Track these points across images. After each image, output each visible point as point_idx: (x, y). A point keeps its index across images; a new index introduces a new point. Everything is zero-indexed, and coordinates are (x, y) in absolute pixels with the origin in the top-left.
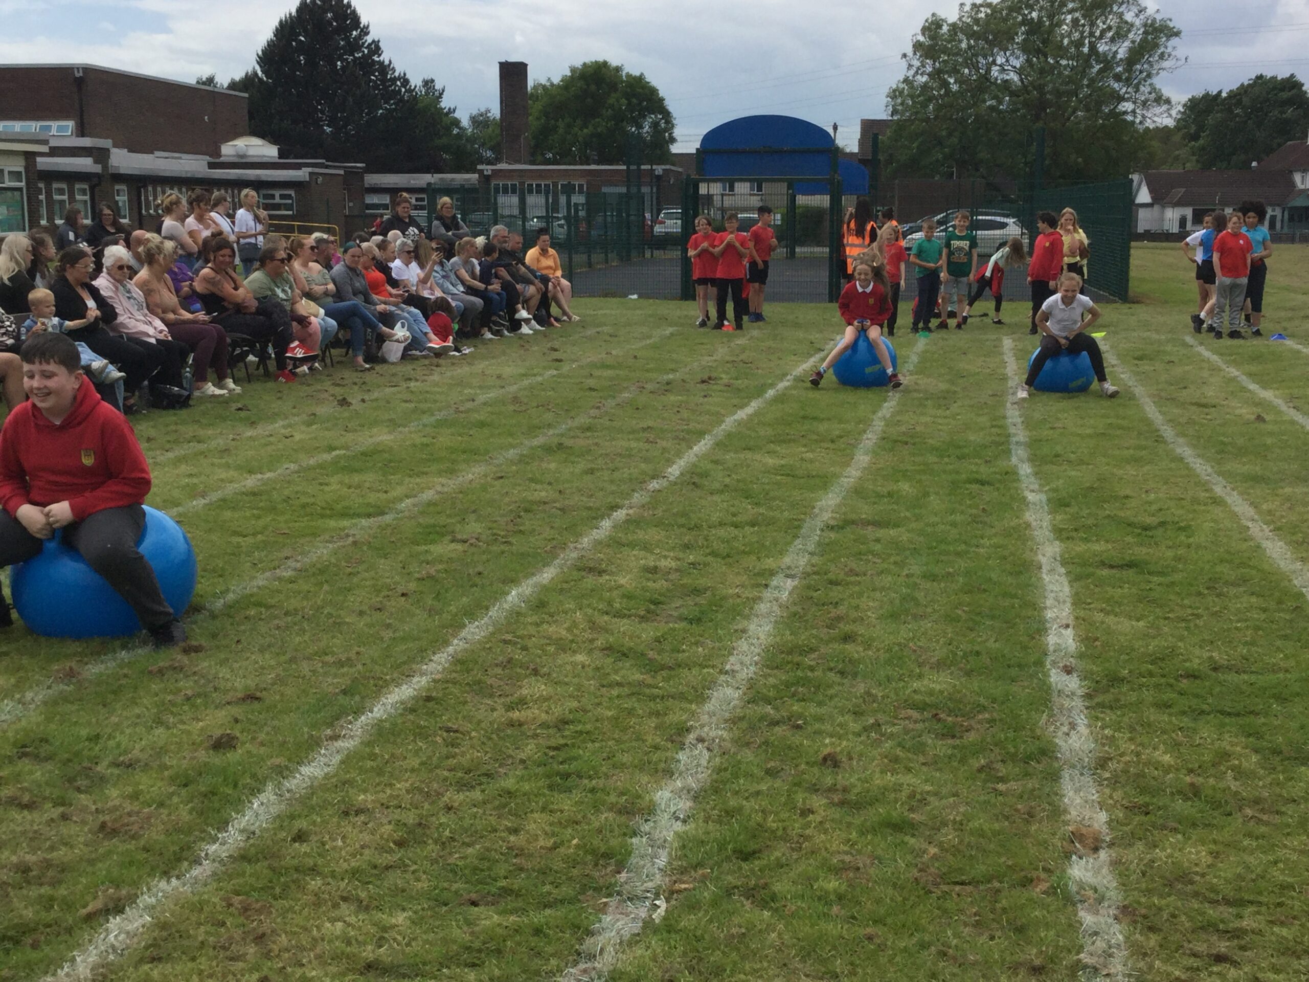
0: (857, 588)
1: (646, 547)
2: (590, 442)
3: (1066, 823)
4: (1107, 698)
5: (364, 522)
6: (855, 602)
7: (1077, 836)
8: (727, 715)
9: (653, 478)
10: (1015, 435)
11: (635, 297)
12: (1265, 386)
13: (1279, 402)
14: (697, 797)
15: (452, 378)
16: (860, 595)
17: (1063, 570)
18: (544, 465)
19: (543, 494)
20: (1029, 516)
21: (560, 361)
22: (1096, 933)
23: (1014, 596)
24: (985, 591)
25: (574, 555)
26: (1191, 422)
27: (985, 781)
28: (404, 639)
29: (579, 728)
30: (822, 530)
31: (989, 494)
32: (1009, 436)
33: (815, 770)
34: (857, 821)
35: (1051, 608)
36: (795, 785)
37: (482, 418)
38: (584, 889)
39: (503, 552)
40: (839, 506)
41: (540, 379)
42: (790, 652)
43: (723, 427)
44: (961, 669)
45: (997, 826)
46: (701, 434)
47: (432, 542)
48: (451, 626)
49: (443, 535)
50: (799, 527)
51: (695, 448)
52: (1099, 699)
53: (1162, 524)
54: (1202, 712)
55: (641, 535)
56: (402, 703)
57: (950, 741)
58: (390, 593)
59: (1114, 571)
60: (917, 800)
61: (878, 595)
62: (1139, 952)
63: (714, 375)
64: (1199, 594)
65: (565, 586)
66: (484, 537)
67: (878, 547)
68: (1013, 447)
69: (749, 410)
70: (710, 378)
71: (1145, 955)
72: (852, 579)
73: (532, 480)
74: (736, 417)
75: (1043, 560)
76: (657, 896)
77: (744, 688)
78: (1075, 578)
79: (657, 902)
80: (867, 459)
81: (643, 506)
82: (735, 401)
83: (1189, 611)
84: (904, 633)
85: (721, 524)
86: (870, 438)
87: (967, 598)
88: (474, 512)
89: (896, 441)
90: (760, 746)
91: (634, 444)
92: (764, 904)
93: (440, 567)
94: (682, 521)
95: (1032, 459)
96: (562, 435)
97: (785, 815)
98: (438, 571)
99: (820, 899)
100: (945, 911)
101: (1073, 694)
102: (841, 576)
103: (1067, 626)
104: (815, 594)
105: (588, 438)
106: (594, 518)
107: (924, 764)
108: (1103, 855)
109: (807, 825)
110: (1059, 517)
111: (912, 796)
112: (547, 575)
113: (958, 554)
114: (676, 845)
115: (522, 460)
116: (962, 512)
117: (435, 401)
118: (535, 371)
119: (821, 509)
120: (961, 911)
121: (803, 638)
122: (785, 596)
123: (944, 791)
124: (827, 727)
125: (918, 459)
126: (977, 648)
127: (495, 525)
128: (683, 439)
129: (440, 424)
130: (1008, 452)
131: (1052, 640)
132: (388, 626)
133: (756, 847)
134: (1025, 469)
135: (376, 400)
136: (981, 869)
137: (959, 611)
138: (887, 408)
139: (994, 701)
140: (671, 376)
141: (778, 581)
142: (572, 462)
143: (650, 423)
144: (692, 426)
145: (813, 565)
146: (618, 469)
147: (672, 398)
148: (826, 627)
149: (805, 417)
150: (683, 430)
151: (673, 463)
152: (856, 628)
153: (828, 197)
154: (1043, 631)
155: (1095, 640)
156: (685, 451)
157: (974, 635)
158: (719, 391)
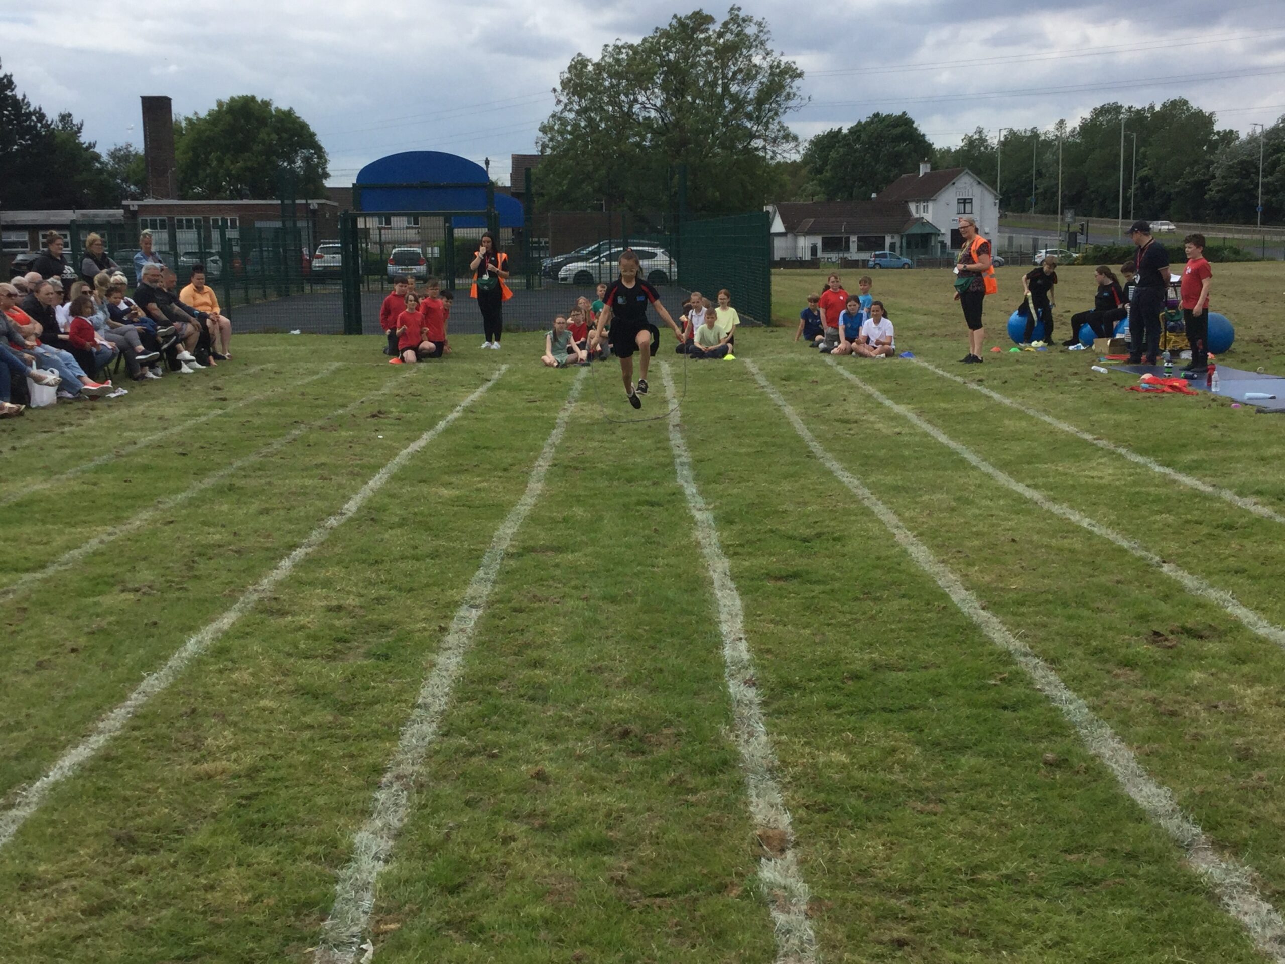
0: (541, 614)
1: (327, 584)
2: (263, 481)
3: (754, 828)
4: (781, 704)
5: (26, 577)
6: (540, 628)
7: (765, 839)
8: (423, 750)
9: (330, 515)
10: (680, 456)
11: (297, 332)
12: (898, 400)
13: (912, 417)
14: (398, 835)
15: (109, 421)
16: (544, 620)
17: (732, 585)
18: (217, 507)
19: (218, 537)
20: (698, 535)
21: (225, 399)
22: (788, 932)
23: (691, 613)
25: (255, 597)
26: (837, 438)
27: (676, 794)
28: (77, 697)
29: (273, 774)
30: (503, 559)
31: (659, 515)
32: (673, 457)
33: (514, 796)
34: (559, 844)
35: (725, 622)
36: (495, 814)
37: (146, 462)
38: (287, 940)
39: (179, 599)
40: (517, 534)
41: (204, 419)
42: (480, 682)
43: (397, 459)
44: (646, 687)
45: (690, 837)
46: (375, 469)
47: (101, 594)
48: (128, 679)
49: (113, 585)
50: (478, 558)
51: (371, 483)
52: (775, 706)
53: (819, 535)
54: (868, 711)
55: (322, 574)
56: (80, 765)
57: (641, 758)
58: (58, 650)
59: (780, 584)
60: (614, 819)
61: (562, 620)
62: (829, 945)
63: (383, 409)
64: (856, 599)
65: (248, 630)
66: (157, 586)
67: (558, 572)
68: (678, 468)
69: (421, 443)
70: (380, 412)
71: (834, 947)
72: (536, 605)
73: (204, 523)
74: (409, 450)
75: (715, 576)
76: (364, 941)
77: (437, 720)
78: (743, 592)
79: (364, 946)
80: (539, 485)
81: (322, 544)
82: (407, 434)
83: (849, 616)
84: (589, 655)
85: (403, 558)
86: (542, 465)
87: (645, 617)
88: (145, 559)
89: (566, 467)
90: (458, 778)
91: (308, 482)
92: (472, 937)
93: (112, 618)
94: (364, 556)
95: (696, 479)
96: (233, 476)
97: (487, 846)
98: (110, 623)
99: (526, 926)
100: (648, 925)
101: (751, 702)
102: (525, 603)
103: (741, 639)
104: (501, 623)
105: (260, 477)
106: (273, 559)
107: (617, 782)
108: (789, 854)
109: (509, 853)
110: (725, 534)
111: (608, 815)
112: (227, 620)
113: (635, 575)
114: (380, 885)
115: (191, 503)
116: (635, 534)
117: (94, 446)
118: (200, 410)
119: (500, 539)
120: (664, 924)
121: (492, 667)
123: (640, 807)
124: (523, 754)
125: (591, 484)
126: (659, 665)
127: (168, 572)
128: (358, 475)
129: (99, 470)
130: (675, 473)
131: (728, 652)
132: (59, 685)
133: (460, 880)
134: (690, 489)
135: (27, 447)
136: (678, 879)
137: (640, 631)
138: (556, 435)
139: (679, 715)
140: (340, 411)
141: (462, 612)
142: (245, 503)
143: (323, 459)
144: (366, 460)
145: (496, 594)
146: (294, 507)
147: (343, 433)
148: (515, 654)
149: (477, 447)
150: (357, 466)
151: (350, 499)
152: (543, 653)
154: (719, 644)
155: (767, 651)
156: (361, 487)
157: (656, 653)
158: (391, 425)
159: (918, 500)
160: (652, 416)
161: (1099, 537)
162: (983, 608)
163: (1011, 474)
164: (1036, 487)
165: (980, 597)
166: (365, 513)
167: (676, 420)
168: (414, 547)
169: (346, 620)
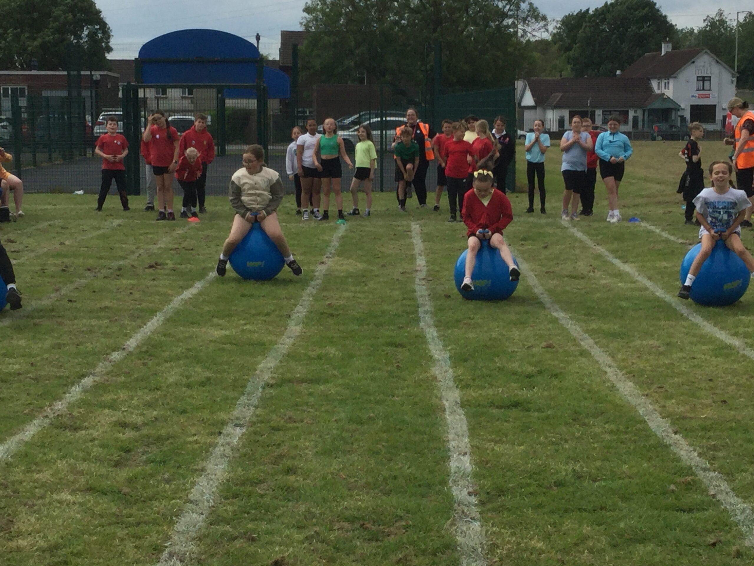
0: (295, 432)
1: (112, 406)
4: (495, 505)
6: (295, 443)
8: (194, 535)
9: (114, 350)
10: (423, 305)
11: (81, 192)
12: (625, 260)
13: (635, 274)
16: (298, 438)
17: (461, 411)
18: (15, 342)
19: (17, 367)
20: (435, 371)
21: (18, 251)
23: (425, 433)
24: (400, 430)
25: (51, 415)
26: (564, 291)
30: (263, 388)
31: (402, 354)
32: (418, 306)
35: (453, 440)
40: (277, 368)
42: (243, 484)
43: (172, 305)
44: (381, 491)
46: (153, 312)
50: (244, 386)
51: (149, 324)
53: (540, 372)
54: (567, 510)
55: (108, 398)
57: (374, 543)
59: (503, 411)
61: (313, 437)
63: (160, 261)
64: (567, 424)
65: (45, 441)
68: (421, 315)
69: (194, 291)
70: (156, 264)
72: (291, 425)
73: (5, 355)
74: (183, 297)
75: (447, 404)
77: (206, 512)
78: (470, 417)
80: (298, 329)
81: (107, 374)
82: (181, 283)
84: (335, 465)
86: (301, 311)
87: (385, 436)
89: (322, 314)
90: (222, 556)
95: (438, 325)
101: (470, 503)
102: (282, 423)
103: (465, 454)
104: (261, 438)
106: (65, 385)
107: (354, 561)
110: (459, 370)
112: (28, 433)
113: (377, 402)
116: (380, 369)
119: (262, 371)
121: (253, 473)
122: (235, 441)
124: (277, 538)
125: (342, 328)
126: (394, 473)
128: (138, 317)
130: (417, 320)
131: (453, 465)
134: (431, 333)
137: (380, 446)
138: (314, 286)
139: (408, 512)
140: (121, 263)
141: (229, 429)
142: (40, 340)
143: (107, 303)
144: (144, 305)
145: (257, 416)
146: (81, 343)
147: (124, 282)
148: (272, 463)
150: (137, 309)
151: (131, 337)
152: (296, 463)
153: (256, 101)
154: (446, 458)
155: (487, 463)
156: (140, 327)
157: (392, 464)
158: (166, 275)
159: (631, 345)
160: (401, 270)
162: (676, 433)
163: (715, 325)
164: (736, 334)
165: (673, 423)
166: (144, 349)
167: (423, 275)
168: (188, 377)
169: (129, 434)
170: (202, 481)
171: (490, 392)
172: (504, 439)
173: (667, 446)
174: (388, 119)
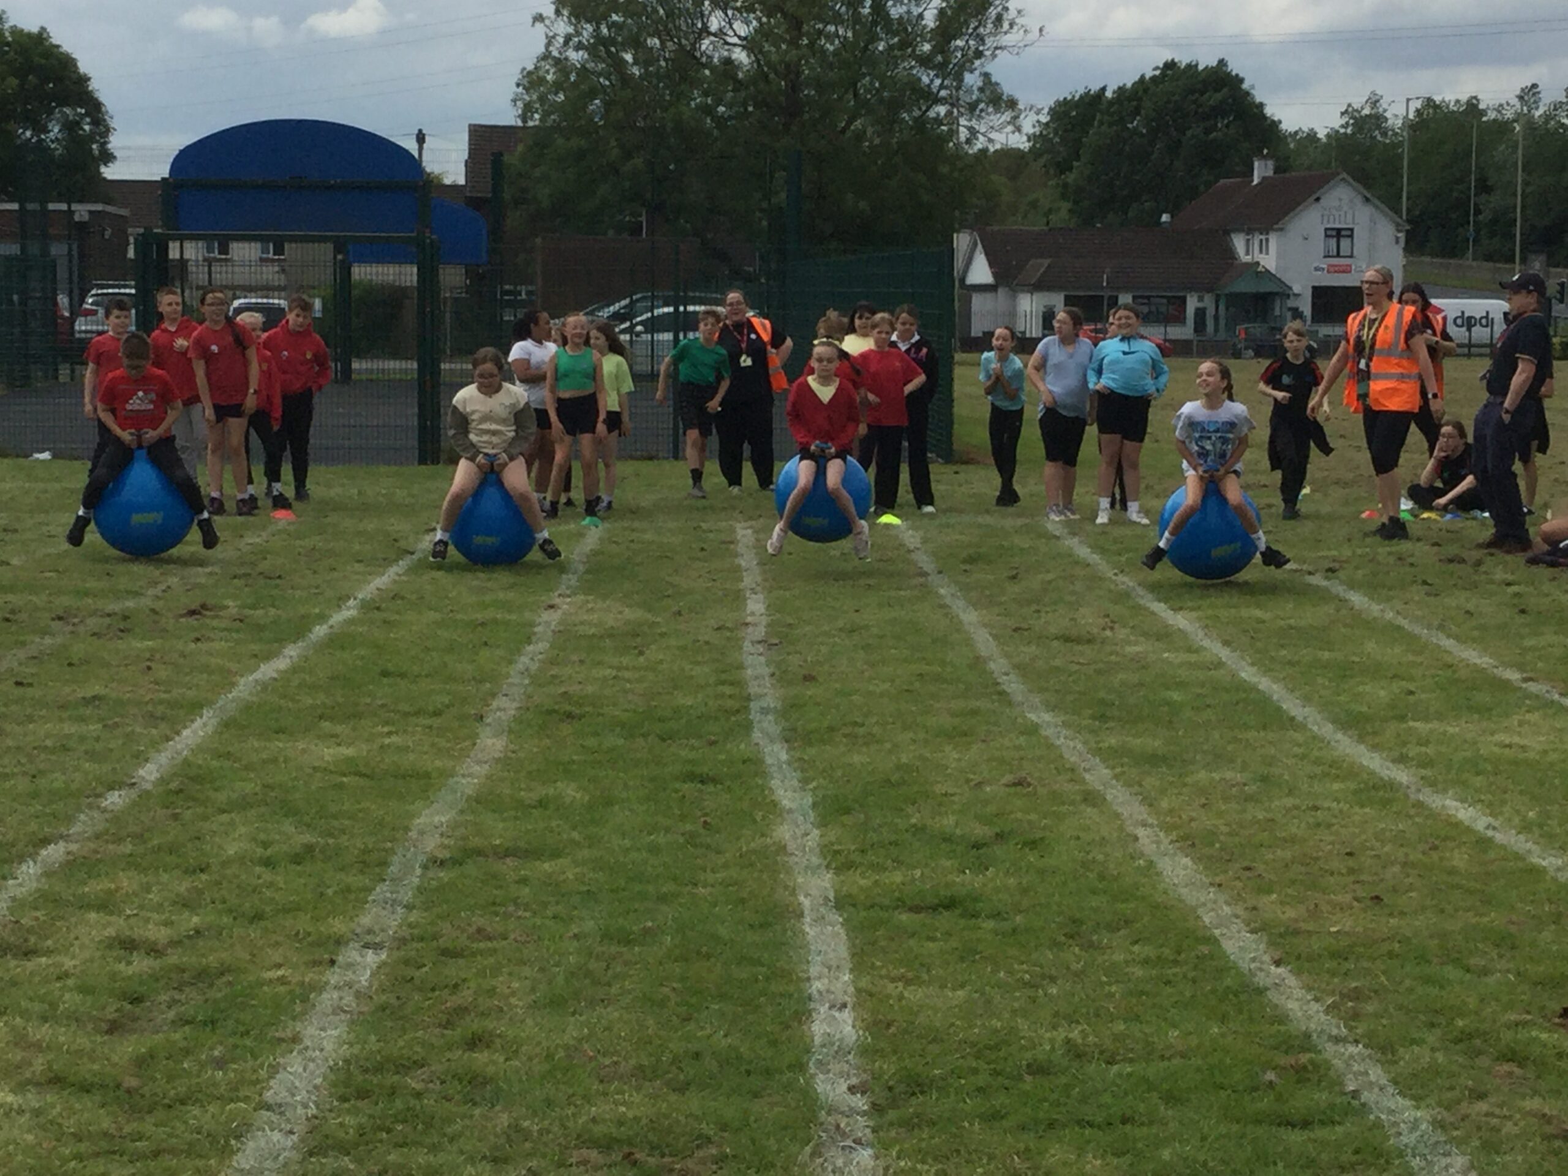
0: (490, 961)
1: (105, 905)
4: (905, 1112)
6: (487, 983)
9: (111, 788)
10: (760, 696)
11: (46, 456)
13: (1197, 633)
16: (496, 971)
17: (835, 917)
20: (784, 832)
23: (758, 962)
24: (708, 956)
30: (425, 867)
31: (715, 798)
32: (748, 698)
35: (819, 978)
40: (454, 826)
42: (379, 1069)
43: (235, 693)
44: (668, 1084)
46: (195, 707)
50: (384, 864)
51: (186, 733)
53: (1000, 837)
54: (1052, 1125)
55: (95, 887)
59: (922, 917)
61: (526, 971)
63: (211, 602)
64: (1055, 944)
67: (524, 892)
68: (754, 716)
69: (281, 664)
70: (204, 606)
72: (482, 945)
74: (257, 675)
75: (806, 902)
77: (300, 1128)
78: (855, 929)
80: (499, 744)
81: (97, 836)
82: (255, 647)
84: (573, 1030)
86: (505, 708)
87: (677, 969)
89: (550, 713)
95: (789, 737)
101: (853, 1110)
102: (463, 941)
103: (844, 1006)
104: (417, 974)
106: (6, 861)
110: (832, 835)
113: (663, 899)
116: (668, 829)
119: (422, 833)
121: (400, 1046)
122: (364, 978)
125: (591, 742)
126: (695, 1047)
128: (163, 718)
130: (748, 727)
131: (818, 1029)
134: (776, 754)
137: (666, 990)
138: (532, 655)
139: (724, 1127)
140: (130, 604)
141: (351, 954)
143: (97, 689)
144: (176, 692)
145: (410, 926)
146: (42, 773)
147: (135, 643)
148: (440, 1025)
149: (385, 674)
150: (161, 702)
151: (147, 760)
152: (490, 1024)
153: (415, 270)
154: (803, 1015)
155: (889, 1025)
156: (168, 739)
157: (691, 1026)
158: (226, 629)
159: (1189, 780)
160: (713, 623)
161: (1503, 847)
162: (1278, 963)
163: (1361, 739)
164: (1401, 760)
165: (1271, 944)
166: (174, 785)
167: (760, 632)
168: (265, 845)
169: (140, 964)
170: (294, 1064)
171: (898, 877)
172: (925, 977)
173: (1261, 991)
174: (691, 308)
